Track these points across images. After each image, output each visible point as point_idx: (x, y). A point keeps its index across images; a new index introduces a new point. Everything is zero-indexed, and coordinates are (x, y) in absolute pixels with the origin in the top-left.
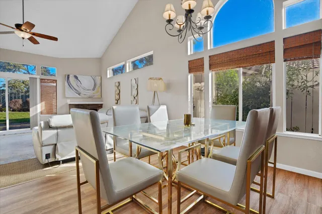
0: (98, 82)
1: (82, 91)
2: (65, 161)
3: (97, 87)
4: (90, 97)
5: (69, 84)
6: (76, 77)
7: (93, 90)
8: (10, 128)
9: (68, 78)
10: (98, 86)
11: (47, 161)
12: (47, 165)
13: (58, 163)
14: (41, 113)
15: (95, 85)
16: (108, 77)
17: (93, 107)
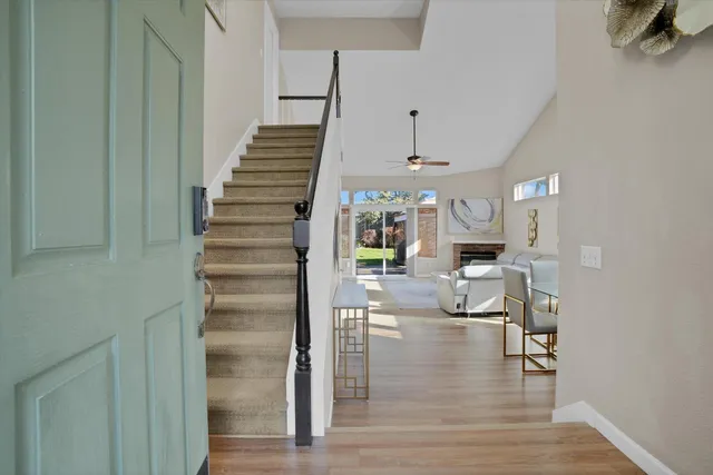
0: (498, 209)
1: (470, 223)
2: (473, 315)
3: (496, 216)
4: (485, 233)
5: (454, 213)
6: (463, 202)
7: (490, 221)
8: (388, 273)
9: (452, 204)
10: (498, 215)
11: (456, 311)
12: (457, 315)
13: (464, 315)
14: (419, 254)
15: (493, 212)
16: (516, 199)
17: (489, 249)
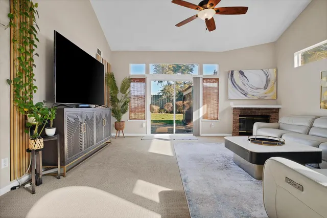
0: (272, 77)
1: (247, 89)
4: (260, 99)
5: (233, 83)
6: (242, 73)
7: (265, 88)
9: (232, 74)
14: (203, 117)
15: (268, 81)
16: (296, 66)
17: (264, 113)
